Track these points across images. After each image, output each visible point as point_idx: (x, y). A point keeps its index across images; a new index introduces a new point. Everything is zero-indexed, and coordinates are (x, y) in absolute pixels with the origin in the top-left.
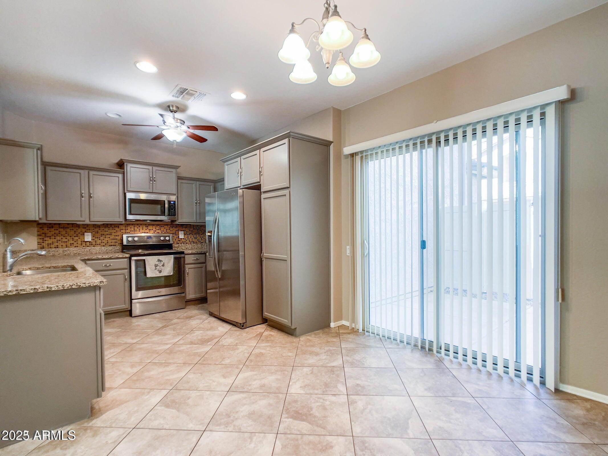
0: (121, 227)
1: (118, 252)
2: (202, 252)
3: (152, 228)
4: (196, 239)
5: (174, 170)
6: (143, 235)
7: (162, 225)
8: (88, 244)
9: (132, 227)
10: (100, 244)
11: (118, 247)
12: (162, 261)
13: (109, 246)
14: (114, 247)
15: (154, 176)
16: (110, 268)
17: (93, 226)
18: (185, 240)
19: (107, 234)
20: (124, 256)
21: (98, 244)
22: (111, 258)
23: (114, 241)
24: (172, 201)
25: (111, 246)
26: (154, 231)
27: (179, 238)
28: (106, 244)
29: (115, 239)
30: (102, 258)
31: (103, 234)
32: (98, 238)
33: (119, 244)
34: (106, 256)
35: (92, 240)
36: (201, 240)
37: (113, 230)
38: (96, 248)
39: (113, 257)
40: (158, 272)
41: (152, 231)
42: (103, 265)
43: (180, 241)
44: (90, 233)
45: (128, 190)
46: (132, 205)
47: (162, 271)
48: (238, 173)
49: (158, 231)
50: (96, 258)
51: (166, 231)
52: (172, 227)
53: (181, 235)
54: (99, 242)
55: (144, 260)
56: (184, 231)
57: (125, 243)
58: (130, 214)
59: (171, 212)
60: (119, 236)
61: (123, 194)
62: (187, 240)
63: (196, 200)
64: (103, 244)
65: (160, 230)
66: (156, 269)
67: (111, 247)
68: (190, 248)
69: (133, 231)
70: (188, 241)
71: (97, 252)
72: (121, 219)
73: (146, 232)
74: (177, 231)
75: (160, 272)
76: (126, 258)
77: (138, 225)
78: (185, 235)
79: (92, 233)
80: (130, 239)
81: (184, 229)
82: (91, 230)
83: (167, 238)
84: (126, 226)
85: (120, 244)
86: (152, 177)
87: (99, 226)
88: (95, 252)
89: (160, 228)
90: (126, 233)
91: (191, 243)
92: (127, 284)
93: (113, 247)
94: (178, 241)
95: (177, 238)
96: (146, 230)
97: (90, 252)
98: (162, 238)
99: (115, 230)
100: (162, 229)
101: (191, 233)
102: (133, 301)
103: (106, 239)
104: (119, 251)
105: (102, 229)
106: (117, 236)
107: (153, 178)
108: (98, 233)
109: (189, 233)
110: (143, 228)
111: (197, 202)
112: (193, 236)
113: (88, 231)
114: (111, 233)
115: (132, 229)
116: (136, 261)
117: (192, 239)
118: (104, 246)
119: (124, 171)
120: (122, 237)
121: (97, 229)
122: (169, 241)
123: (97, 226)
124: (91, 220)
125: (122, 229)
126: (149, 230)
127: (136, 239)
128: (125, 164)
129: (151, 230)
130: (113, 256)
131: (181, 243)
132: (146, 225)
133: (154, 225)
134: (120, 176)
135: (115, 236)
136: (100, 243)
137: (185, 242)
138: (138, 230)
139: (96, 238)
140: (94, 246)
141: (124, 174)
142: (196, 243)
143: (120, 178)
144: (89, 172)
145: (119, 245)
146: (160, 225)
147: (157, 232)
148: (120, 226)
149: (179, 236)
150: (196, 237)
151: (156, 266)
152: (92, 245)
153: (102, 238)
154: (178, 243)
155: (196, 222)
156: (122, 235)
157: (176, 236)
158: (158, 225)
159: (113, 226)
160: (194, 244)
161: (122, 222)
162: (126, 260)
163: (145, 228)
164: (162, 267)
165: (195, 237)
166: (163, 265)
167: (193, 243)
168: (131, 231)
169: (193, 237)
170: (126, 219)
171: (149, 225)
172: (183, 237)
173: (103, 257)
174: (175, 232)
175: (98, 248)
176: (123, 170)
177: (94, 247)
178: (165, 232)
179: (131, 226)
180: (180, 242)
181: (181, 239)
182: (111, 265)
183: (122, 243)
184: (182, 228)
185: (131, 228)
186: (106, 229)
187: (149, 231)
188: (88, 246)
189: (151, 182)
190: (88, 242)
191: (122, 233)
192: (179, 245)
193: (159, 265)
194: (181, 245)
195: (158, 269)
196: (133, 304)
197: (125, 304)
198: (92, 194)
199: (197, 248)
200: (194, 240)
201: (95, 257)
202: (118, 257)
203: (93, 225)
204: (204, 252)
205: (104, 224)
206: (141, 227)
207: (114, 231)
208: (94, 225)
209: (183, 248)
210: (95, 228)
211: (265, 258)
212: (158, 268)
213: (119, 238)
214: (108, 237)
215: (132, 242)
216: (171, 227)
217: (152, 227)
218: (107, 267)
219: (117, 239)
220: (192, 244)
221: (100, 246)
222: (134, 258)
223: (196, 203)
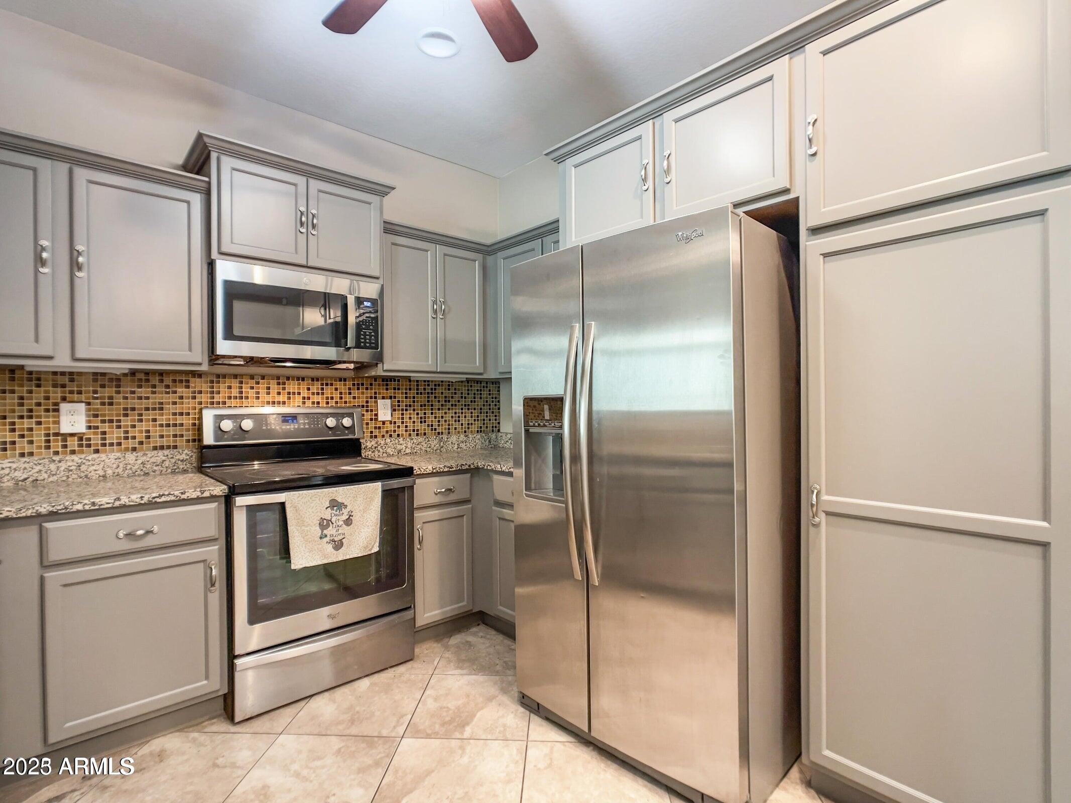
0: (197, 384)
1: (185, 471)
2: (464, 468)
3: (299, 388)
4: (425, 421)
5: (374, 199)
6: (267, 410)
7: (327, 378)
8: (73, 443)
9: (235, 384)
10: (119, 444)
11: (186, 451)
12: (346, 506)
13: (155, 448)
14: (172, 451)
15: (314, 212)
16: (150, 541)
17: (95, 380)
18: (394, 427)
19: (147, 409)
20: (207, 494)
21: (112, 444)
22: (152, 505)
23: (171, 431)
24: (368, 300)
25: (162, 448)
26: (304, 398)
27: (376, 419)
28: (141, 443)
29: (175, 425)
30: (117, 504)
31: (133, 409)
32: (111, 421)
33: (188, 441)
34: (134, 497)
35: (89, 428)
36: (439, 425)
37: (168, 393)
38: (103, 456)
39: (163, 499)
40: (330, 548)
41: (298, 400)
42: (121, 535)
43: (379, 428)
44: (83, 404)
45: (224, 249)
46: (238, 305)
47: (344, 540)
48: (645, 180)
49: (316, 398)
50: (87, 507)
51: (341, 398)
52: (358, 384)
53: (384, 411)
54: (114, 435)
55: (282, 505)
56: (391, 397)
57: (209, 438)
58: (229, 335)
59: (365, 335)
60: (188, 414)
61: (205, 267)
62: (399, 427)
63: (435, 302)
64: (131, 443)
65: (323, 394)
66: (326, 536)
67: (161, 453)
68: (408, 451)
69: (236, 398)
70: (402, 430)
71: (110, 472)
72: (198, 356)
73: (279, 403)
74: (371, 398)
75: (338, 545)
76: (213, 498)
77: (252, 377)
78: (395, 410)
79: (89, 404)
80: (227, 425)
81: (391, 392)
82: (87, 392)
83: (347, 422)
84: (212, 382)
85: (194, 440)
86: (305, 213)
87: (119, 380)
88: (101, 473)
89: (322, 389)
90: (212, 403)
91: (410, 435)
92: (216, 598)
93: (166, 452)
94: (375, 428)
95: (371, 419)
96: (279, 393)
97: (83, 475)
98: (331, 422)
99: (175, 392)
100: (328, 391)
101: (410, 406)
102: (236, 661)
103: (144, 426)
104: (188, 465)
105: (129, 389)
106: (181, 414)
107: (310, 216)
108: (111, 404)
109: (406, 406)
110: (268, 388)
111: (436, 309)
112: (418, 414)
113: (76, 396)
114: (162, 403)
115: (235, 392)
116: (252, 510)
117: (414, 422)
118: (134, 449)
119: (209, 183)
120: (200, 419)
121: (108, 392)
122: (351, 429)
123: (111, 380)
124: (80, 354)
125: (200, 392)
126: (289, 393)
127: (247, 424)
128: (214, 156)
129: (294, 394)
130: (160, 496)
131: (383, 436)
132: (278, 378)
133: (303, 379)
134: (196, 200)
135: (175, 414)
136: (119, 438)
137: (395, 431)
138: (252, 394)
139: (103, 421)
140: (97, 451)
141: (208, 193)
142: (425, 434)
143: (192, 205)
144: (71, 172)
145: (187, 447)
146: (322, 379)
147: (313, 403)
148: (192, 380)
149: (376, 415)
150: (425, 418)
151: (324, 524)
152: (89, 446)
153: (126, 422)
154: (376, 437)
155: (434, 370)
156: (201, 410)
157: (368, 416)
158: (318, 380)
159: (168, 380)
160: (420, 439)
161: (200, 364)
162: (214, 505)
163: (274, 388)
164: (345, 529)
165: (421, 418)
166: (348, 522)
167: (417, 435)
168: (230, 398)
169: (418, 418)
170: (214, 358)
171: (288, 379)
172: (389, 418)
173: (122, 502)
174: (367, 402)
175: (109, 460)
176: (206, 179)
177: (96, 456)
178: (336, 402)
179: (228, 382)
180: (380, 432)
181: (384, 423)
182: (152, 532)
183: (200, 440)
184: (387, 389)
185: (230, 387)
186: (143, 391)
187: (289, 398)
188: (73, 452)
189: (304, 230)
190: (72, 438)
191: (200, 403)
192: (377, 443)
193: (334, 520)
194: (383, 442)
195: (331, 535)
196: (237, 675)
197: (207, 678)
198: (85, 254)
199: (428, 449)
200: (418, 426)
201: (86, 501)
202: (183, 497)
203: (95, 374)
204: (469, 466)
205: (133, 373)
206: (263, 385)
207: (171, 397)
208: (97, 376)
209: (389, 450)
210: (103, 386)
211: (828, 514)
212: (330, 531)
213: (187, 421)
214: (151, 417)
215: (234, 434)
216: (354, 385)
217: (299, 384)
218: (136, 540)
219: (182, 425)
220: (414, 437)
221: (121, 450)
222: (242, 501)
223: (435, 312)
